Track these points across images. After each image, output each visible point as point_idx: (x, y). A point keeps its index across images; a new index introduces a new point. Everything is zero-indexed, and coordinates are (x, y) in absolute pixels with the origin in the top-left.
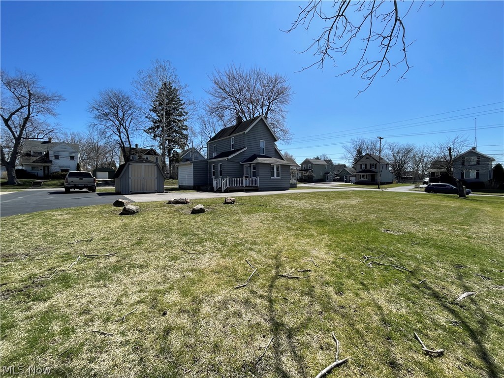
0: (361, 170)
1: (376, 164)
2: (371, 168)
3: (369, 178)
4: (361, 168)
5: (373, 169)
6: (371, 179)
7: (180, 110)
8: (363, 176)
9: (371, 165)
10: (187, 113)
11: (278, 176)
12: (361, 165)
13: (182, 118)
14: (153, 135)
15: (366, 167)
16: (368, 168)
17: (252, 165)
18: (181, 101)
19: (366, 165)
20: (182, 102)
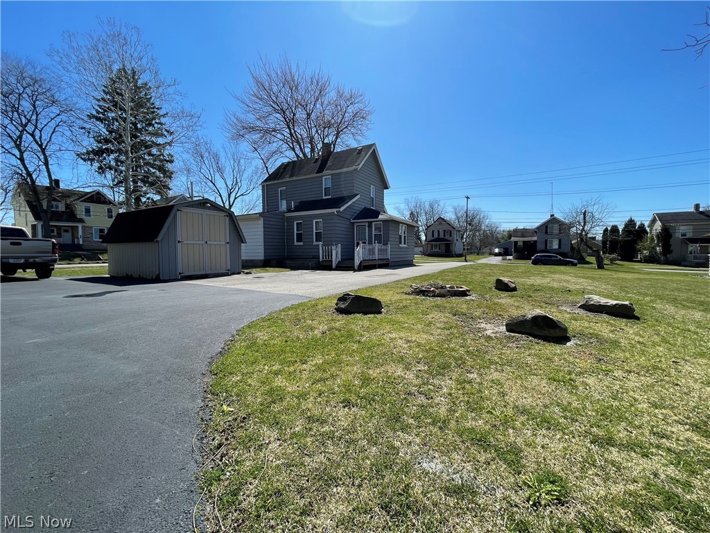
0: (433, 238)
1: (451, 232)
2: (444, 236)
3: (443, 248)
4: (433, 236)
5: (447, 237)
6: (446, 250)
7: (156, 125)
8: (436, 246)
9: (444, 231)
10: (171, 133)
11: (405, 244)
12: (433, 232)
13: (160, 140)
14: (96, 165)
15: (439, 235)
16: (442, 236)
17: (373, 224)
18: (158, 109)
19: (439, 232)
20: (162, 112)
